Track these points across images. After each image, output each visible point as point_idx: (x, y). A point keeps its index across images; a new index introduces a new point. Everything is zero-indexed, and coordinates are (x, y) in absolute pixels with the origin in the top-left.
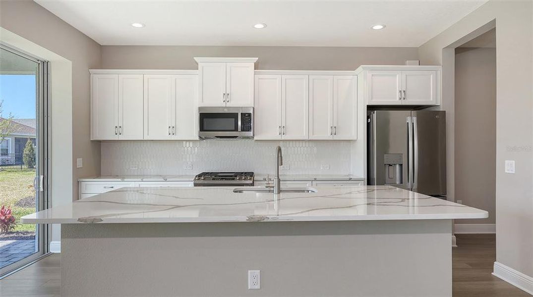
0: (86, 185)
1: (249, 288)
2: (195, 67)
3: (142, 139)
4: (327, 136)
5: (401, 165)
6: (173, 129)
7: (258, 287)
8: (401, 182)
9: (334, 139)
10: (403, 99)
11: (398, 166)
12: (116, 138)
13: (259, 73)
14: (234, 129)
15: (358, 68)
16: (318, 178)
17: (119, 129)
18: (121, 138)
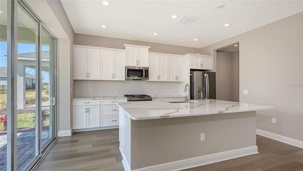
0: (75, 102)
1: (201, 140)
2: (124, 48)
3: (99, 80)
4: (174, 80)
5: (203, 92)
6: (114, 76)
7: (204, 140)
8: (203, 98)
11: (202, 92)
12: (87, 79)
13: (151, 53)
14: (141, 76)
15: (187, 54)
16: (175, 97)
17: (88, 75)
18: (89, 79)
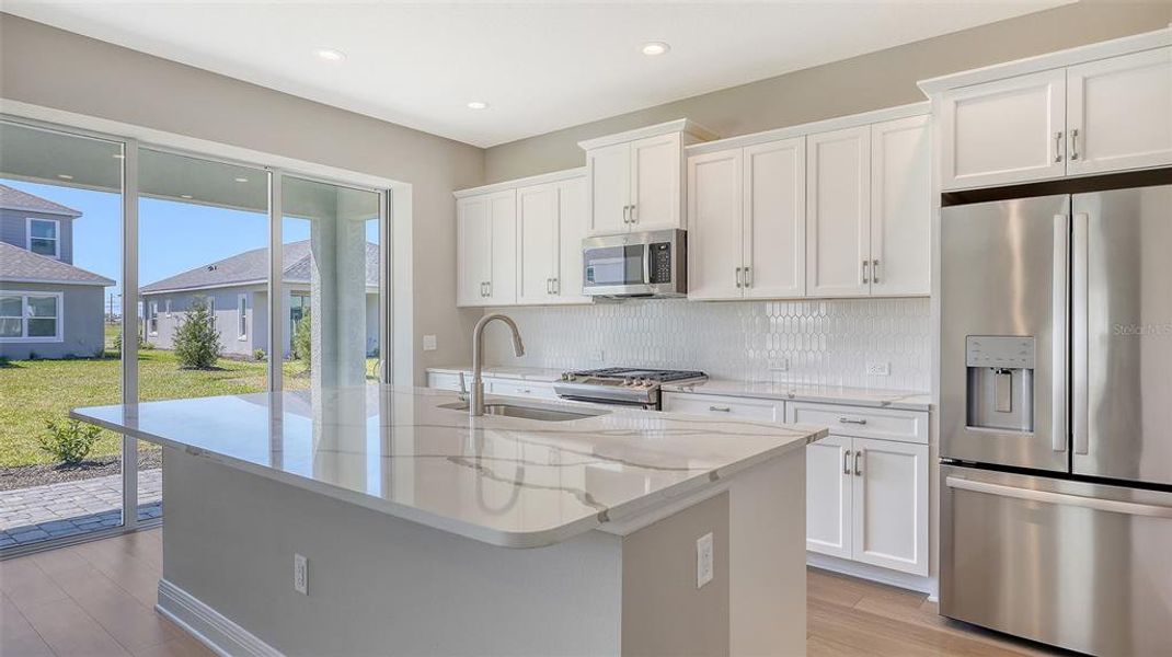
9: (874, 294)
10: (1069, 158)
